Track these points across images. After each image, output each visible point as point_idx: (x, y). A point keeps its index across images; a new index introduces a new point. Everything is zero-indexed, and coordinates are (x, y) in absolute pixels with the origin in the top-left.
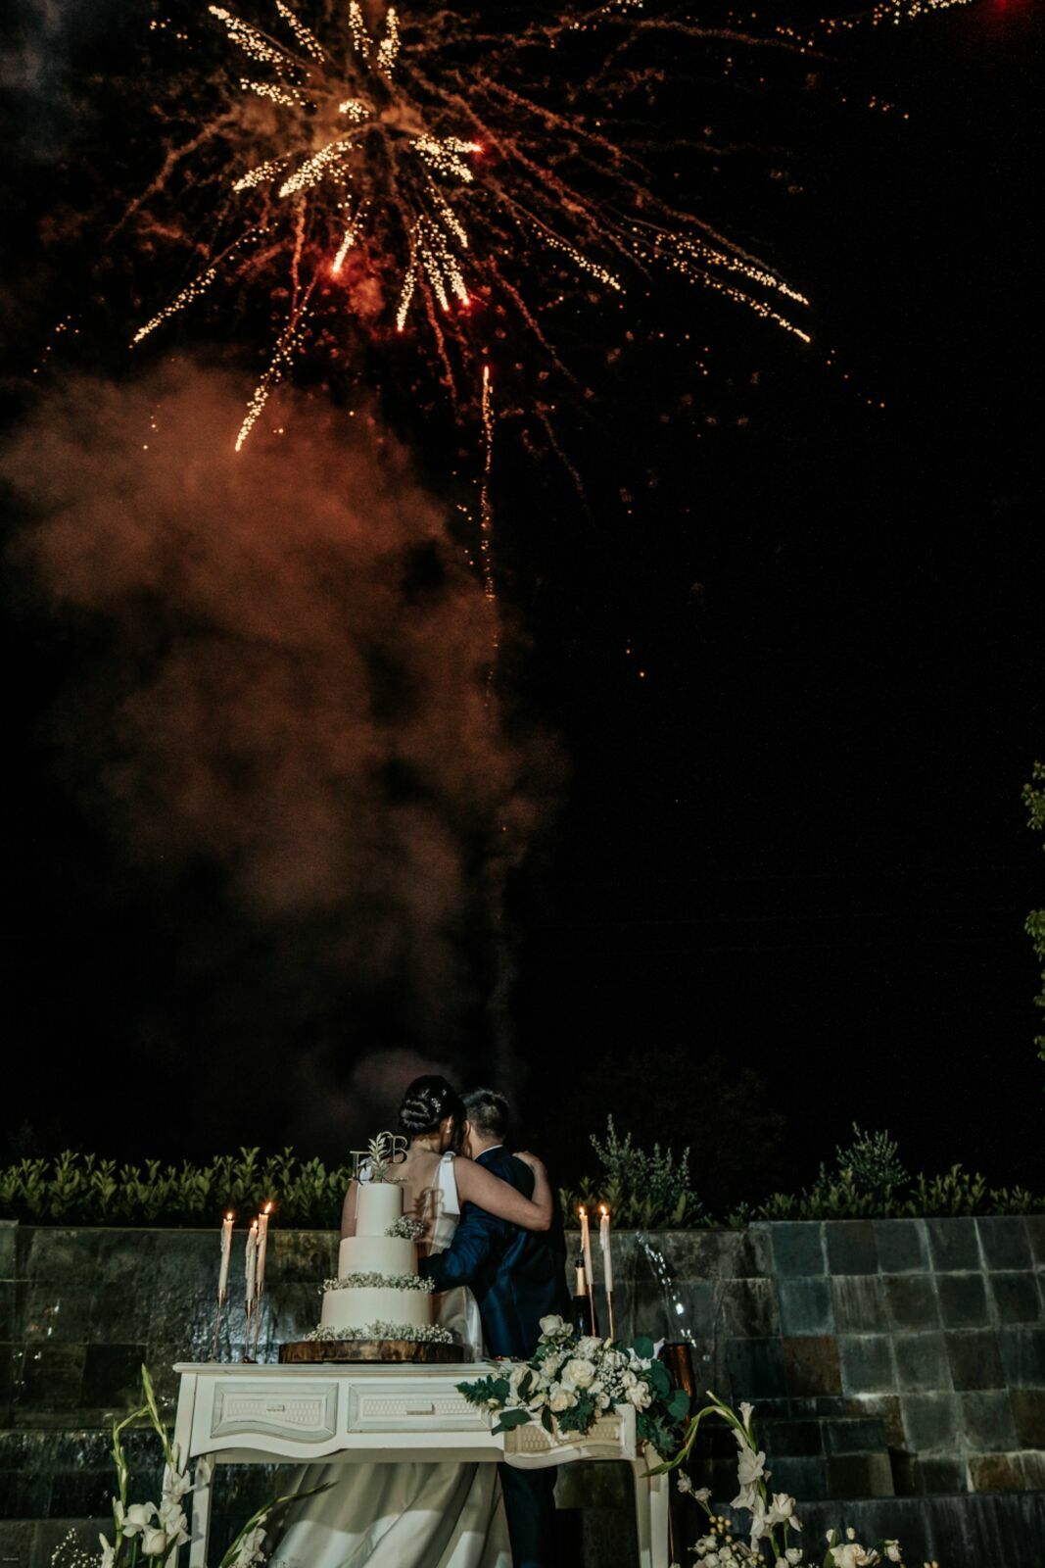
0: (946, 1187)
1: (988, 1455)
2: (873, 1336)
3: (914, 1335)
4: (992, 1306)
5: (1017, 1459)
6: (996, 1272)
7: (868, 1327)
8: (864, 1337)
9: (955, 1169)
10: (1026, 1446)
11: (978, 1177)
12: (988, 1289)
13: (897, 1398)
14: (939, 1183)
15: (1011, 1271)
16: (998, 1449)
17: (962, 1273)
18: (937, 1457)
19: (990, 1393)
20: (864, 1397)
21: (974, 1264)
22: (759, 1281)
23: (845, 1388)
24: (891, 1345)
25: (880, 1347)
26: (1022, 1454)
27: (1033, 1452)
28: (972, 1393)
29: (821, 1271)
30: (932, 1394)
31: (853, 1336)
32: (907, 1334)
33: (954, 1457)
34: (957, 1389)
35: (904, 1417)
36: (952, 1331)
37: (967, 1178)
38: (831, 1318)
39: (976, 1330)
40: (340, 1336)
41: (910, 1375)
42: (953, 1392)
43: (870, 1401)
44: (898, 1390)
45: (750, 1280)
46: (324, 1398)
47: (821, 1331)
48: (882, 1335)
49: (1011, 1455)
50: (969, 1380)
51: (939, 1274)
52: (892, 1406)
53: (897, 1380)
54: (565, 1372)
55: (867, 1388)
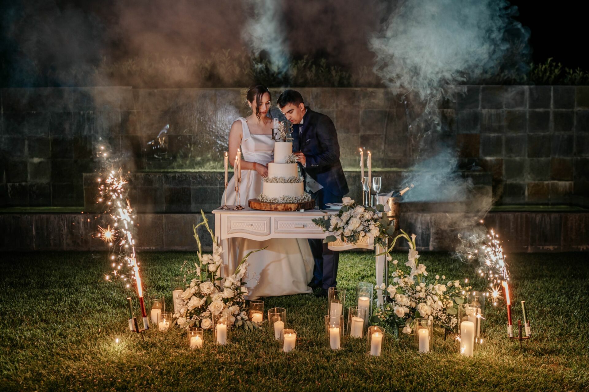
0: (543, 69)
1: (536, 182)
2: (496, 135)
3: (514, 135)
4: (552, 124)
5: (548, 185)
6: (556, 110)
7: (494, 131)
8: (492, 135)
9: (549, 60)
10: (553, 179)
11: (559, 64)
12: (551, 117)
13: (502, 159)
14: (540, 66)
15: (564, 110)
16: (541, 180)
17: (541, 110)
18: (515, 182)
19: (543, 159)
20: (488, 158)
21: (548, 106)
22: (449, 110)
23: (481, 154)
24: (504, 139)
25: (499, 139)
26: (551, 182)
27: (556, 181)
28: (535, 159)
29: (478, 107)
30: (518, 159)
31: (487, 134)
32: (512, 134)
33: (522, 182)
34: (529, 156)
35: (504, 167)
36: (532, 134)
37: (554, 64)
38: (479, 127)
39: (542, 134)
40: (270, 200)
41: (510, 150)
42: (527, 158)
43: (491, 160)
44: (503, 156)
45: (445, 110)
46: (265, 222)
47: (474, 132)
48: (500, 135)
49: (546, 182)
50: (535, 153)
51: (530, 110)
52: (499, 163)
53: (504, 152)
54: (351, 222)
55: (490, 155)
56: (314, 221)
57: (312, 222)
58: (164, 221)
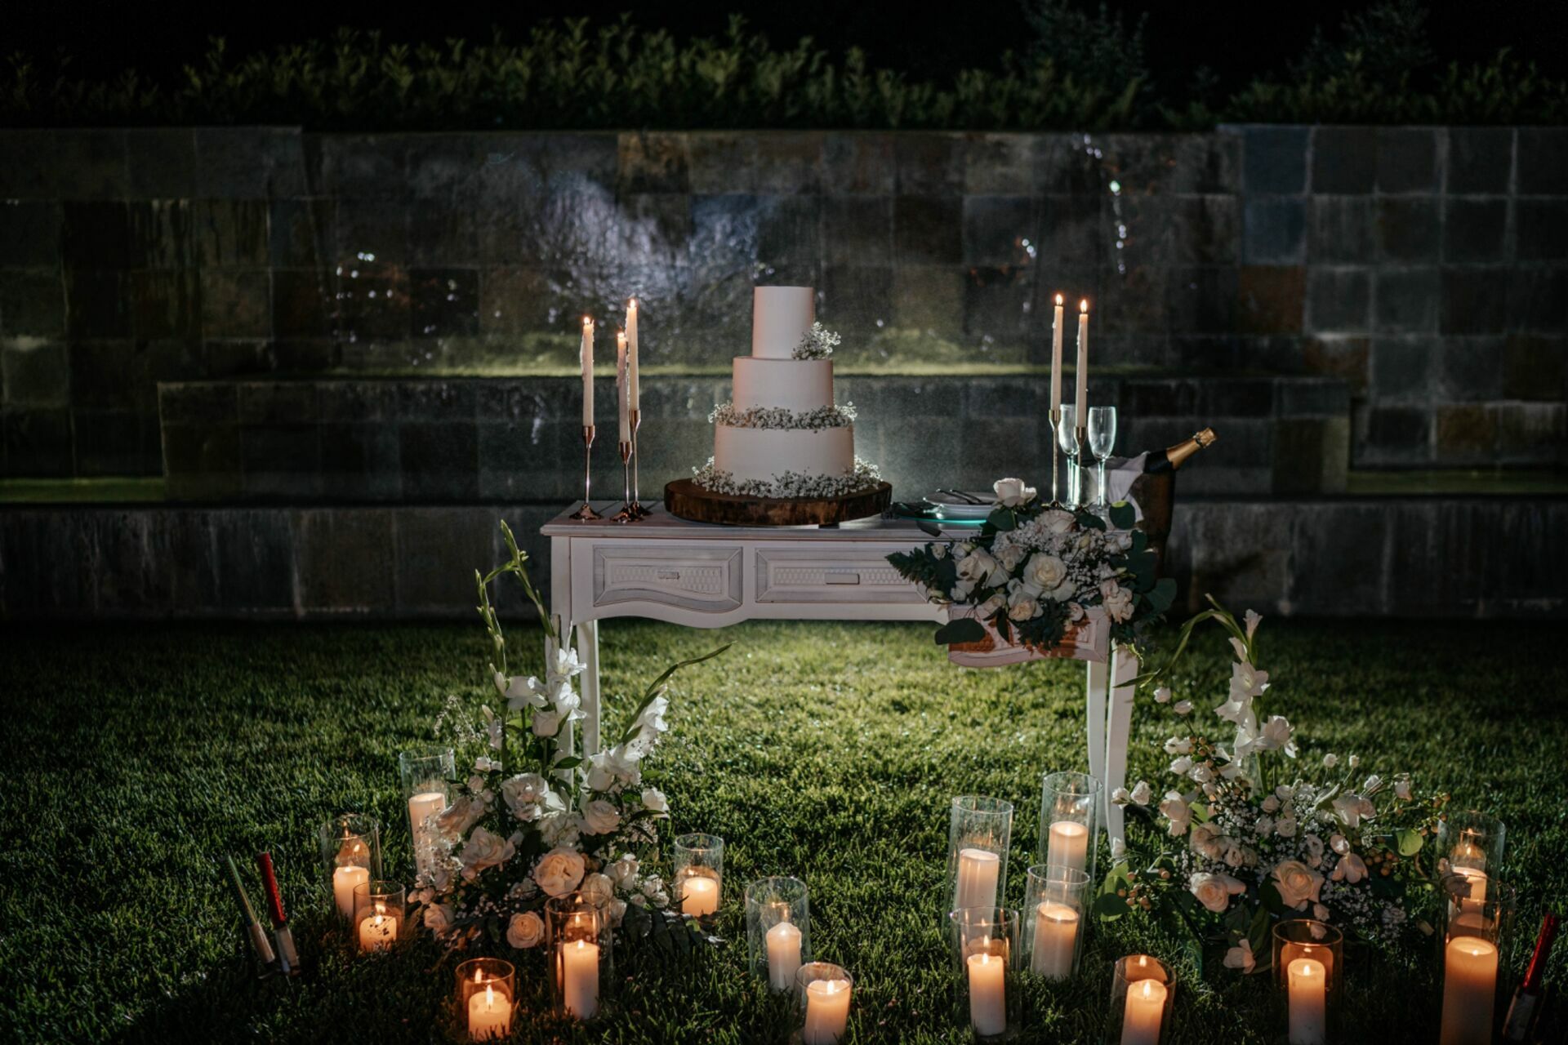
0: (1485, 80)
1: (1463, 404)
2: (1351, 268)
3: (1404, 269)
4: (1510, 239)
5: (1494, 412)
6: (1525, 197)
7: (1347, 258)
8: (1341, 270)
9: (1503, 52)
10: (1509, 395)
11: (1532, 67)
12: (1510, 219)
13: (1367, 341)
14: (1476, 73)
15: (1547, 197)
16: (1477, 398)
17: (1482, 198)
18: (1401, 405)
19: (1482, 340)
20: (1327, 337)
21: (1502, 187)
22: (1220, 198)
23: (1307, 327)
24: (1373, 279)
25: (1359, 282)
26: (1501, 405)
27: (1515, 404)
28: (1461, 339)
29: (1300, 188)
30: (1411, 338)
31: (1327, 268)
32: (1396, 268)
33: (1421, 405)
34: (1444, 330)
35: (1371, 361)
36: (1452, 266)
37: (1515, 65)
38: (1303, 246)
39: (1482, 266)
40: (742, 489)
41: (1389, 314)
42: (1436, 335)
43: (1335, 342)
44: (1371, 330)
45: (1209, 197)
46: (725, 564)
47: (1289, 261)
48: (1362, 268)
49: (1489, 405)
50: (1457, 323)
51: (1451, 197)
52: (1359, 350)
53: (1372, 320)
54: (1030, 568)
55: (1332, 326)
56: (896, 560)
57: (888, 564)
58: (395, 529)
